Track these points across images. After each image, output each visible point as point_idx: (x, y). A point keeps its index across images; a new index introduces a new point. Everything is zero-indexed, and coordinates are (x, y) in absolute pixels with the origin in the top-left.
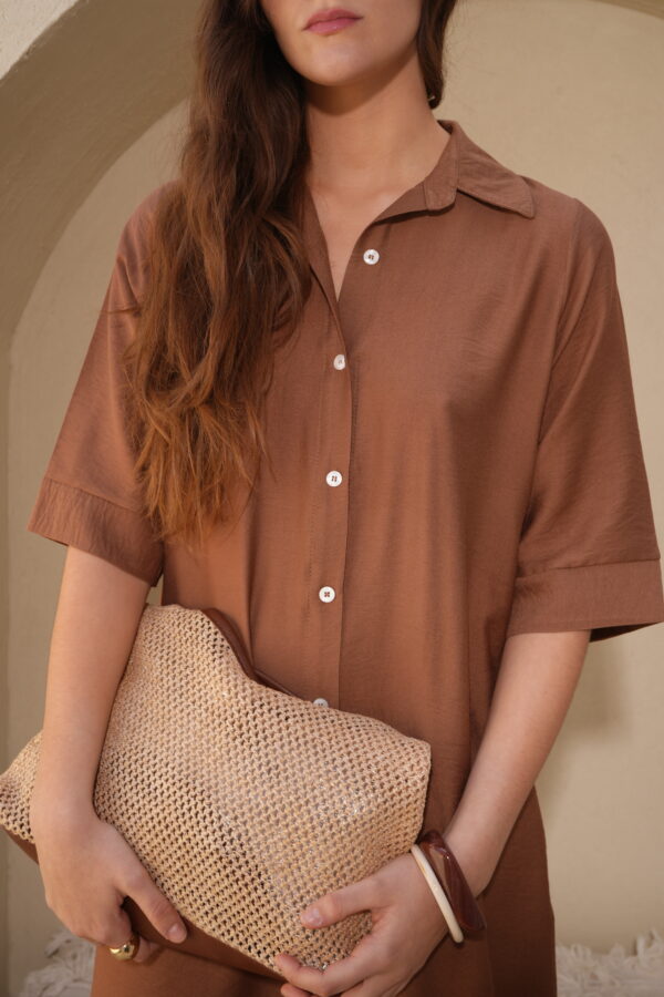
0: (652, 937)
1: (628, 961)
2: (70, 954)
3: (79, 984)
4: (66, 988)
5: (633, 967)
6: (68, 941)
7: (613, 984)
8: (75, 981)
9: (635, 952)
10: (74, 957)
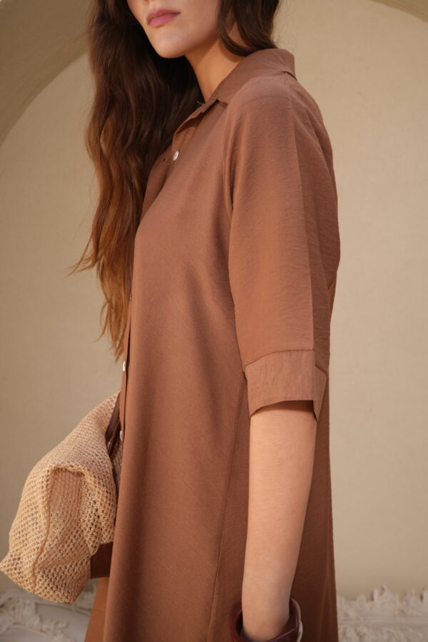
0: (383, 589)
1: (368, 605)
2: (11, 607)
3: (17, 626)
4: (8, 629)
5: (371, 608)
6: (10, 599)
7: (358, 619)
8: (15, 624)
9: (372, 599)
10: (14, 609)
